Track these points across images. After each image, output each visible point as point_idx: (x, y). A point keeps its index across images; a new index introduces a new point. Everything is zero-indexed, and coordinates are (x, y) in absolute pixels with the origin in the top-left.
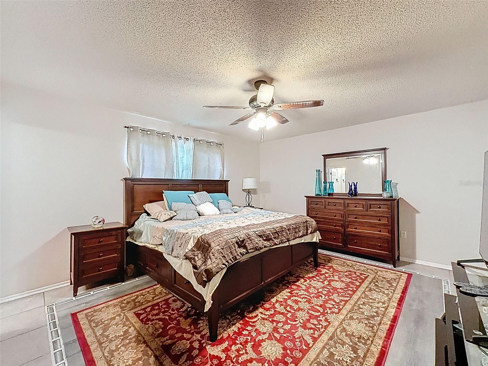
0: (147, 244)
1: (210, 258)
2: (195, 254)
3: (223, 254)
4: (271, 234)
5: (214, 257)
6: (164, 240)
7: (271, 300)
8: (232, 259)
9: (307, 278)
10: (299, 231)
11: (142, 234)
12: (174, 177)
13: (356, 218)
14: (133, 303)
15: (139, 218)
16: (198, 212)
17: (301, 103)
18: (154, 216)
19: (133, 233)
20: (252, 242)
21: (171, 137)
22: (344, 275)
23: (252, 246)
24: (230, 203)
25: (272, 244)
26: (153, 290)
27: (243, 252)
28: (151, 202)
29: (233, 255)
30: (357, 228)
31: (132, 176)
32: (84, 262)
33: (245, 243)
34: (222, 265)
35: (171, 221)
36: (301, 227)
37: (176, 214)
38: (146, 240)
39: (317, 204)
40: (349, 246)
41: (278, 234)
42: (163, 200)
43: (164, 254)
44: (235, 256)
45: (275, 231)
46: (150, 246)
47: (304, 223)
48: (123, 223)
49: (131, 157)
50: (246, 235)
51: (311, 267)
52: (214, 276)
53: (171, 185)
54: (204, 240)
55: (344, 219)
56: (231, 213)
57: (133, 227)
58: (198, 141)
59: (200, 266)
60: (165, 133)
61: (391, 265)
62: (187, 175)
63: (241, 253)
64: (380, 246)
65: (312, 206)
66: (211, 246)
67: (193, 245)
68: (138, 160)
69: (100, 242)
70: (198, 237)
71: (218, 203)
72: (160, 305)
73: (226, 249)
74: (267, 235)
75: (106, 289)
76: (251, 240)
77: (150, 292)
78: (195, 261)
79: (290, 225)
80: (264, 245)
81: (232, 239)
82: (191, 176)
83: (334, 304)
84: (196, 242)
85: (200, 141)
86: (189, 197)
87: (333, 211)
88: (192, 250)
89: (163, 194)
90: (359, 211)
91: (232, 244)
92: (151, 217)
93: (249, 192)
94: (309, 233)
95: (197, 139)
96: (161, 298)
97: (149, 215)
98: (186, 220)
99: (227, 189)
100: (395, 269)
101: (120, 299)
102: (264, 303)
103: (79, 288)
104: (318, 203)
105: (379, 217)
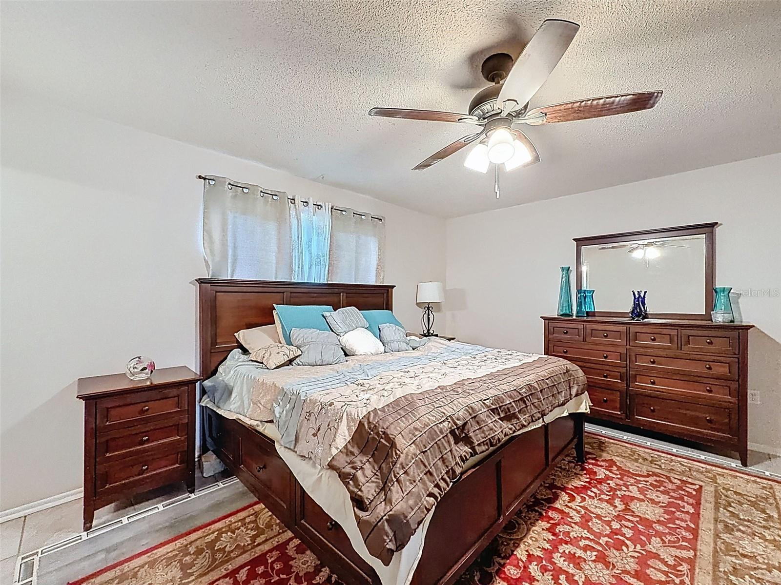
0: (241, 417)
1: (398, 481)
2: (355, 463)
3: (425, 466)
4: (513, 404)
5: (408, 478)
6: (278, 416)
7: (515, 553)
8: (446, 477)
9: (571, 490)
10: (558, 393)
11: (231, 394)
12: (293, 278)
13: (653, 362)
14: (210, 552)
15: (225, 358)
16: (344, 348)
17: (601, 101)
18: (256, 355)
19: (214, 389)
20: (480, 428)
21: (289, 200)
22: (648, 484)
23: (483, 438)
24: (401, 329)
25: (518, 428)
26: (252, 515)
27: (464, 454)
28: (249, 326)
29: (447, 467)
30: (656, 383)
31: (212, 276)
32: (108, 455)
33: (468, 432)
34: (428, 498)
35: (290, 367)
36: (560, 383)
37: (301, 353)
38: (239, 407)
39: (567, 332)
40: (637, 417)
41: (525, 402)
42: (275, 323)
43: (277, 446)
44: (452, 468)
45: (520, 397)
46: (248, 421)
47: (564, 373)
48: (194, 371)
49: (211, 237)
50: (467, 410)
51: (570, 462)
52: (413, 535)
53: (289, 294)
54: (375, 426)
55: (626, 364)
56: (407, 350)
57: (214, 376)
58: (339, 211)
59: (372, 501)
60: (277, 193)
61: (737, 461)
62: (316, 275)
63: (461, 456)
64: (710, 421)
65: (556, 337)
66: (396, 445)
67: (349, 439)
68: (224, 244)
69: (142, 412)
70: (358, 416)
71: (379, 329)
72: (270, 561)
73: (431, 452)
74: (506, 407)
75: (156, 511)
76: (478, 423)
77: (247, 520)
78: (357, 485)
79: (543, 380)
80: (504, 432)
81: (440, 423)
82: (326, 277)
83: (666, 569)
84: (354, 430)
85: (342, 211)
86: (325, 318)
87: (603, 348)
88: (347, 452)
89: (274, 311)
90: (660, 348)
91: (443, 438)
92: (252, 357)
93: (428, 309)
94: (574, 395)
95: (337, 207)
96: (271, 538)
97: (245, 351)
98: (320, 365)
99: (390, 303)
100: (744, 469)
101: (181, 541)
102: (502, 562)
103: (95, 512)
104: (568, 330)
105: (708, 363)
